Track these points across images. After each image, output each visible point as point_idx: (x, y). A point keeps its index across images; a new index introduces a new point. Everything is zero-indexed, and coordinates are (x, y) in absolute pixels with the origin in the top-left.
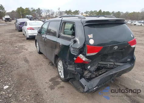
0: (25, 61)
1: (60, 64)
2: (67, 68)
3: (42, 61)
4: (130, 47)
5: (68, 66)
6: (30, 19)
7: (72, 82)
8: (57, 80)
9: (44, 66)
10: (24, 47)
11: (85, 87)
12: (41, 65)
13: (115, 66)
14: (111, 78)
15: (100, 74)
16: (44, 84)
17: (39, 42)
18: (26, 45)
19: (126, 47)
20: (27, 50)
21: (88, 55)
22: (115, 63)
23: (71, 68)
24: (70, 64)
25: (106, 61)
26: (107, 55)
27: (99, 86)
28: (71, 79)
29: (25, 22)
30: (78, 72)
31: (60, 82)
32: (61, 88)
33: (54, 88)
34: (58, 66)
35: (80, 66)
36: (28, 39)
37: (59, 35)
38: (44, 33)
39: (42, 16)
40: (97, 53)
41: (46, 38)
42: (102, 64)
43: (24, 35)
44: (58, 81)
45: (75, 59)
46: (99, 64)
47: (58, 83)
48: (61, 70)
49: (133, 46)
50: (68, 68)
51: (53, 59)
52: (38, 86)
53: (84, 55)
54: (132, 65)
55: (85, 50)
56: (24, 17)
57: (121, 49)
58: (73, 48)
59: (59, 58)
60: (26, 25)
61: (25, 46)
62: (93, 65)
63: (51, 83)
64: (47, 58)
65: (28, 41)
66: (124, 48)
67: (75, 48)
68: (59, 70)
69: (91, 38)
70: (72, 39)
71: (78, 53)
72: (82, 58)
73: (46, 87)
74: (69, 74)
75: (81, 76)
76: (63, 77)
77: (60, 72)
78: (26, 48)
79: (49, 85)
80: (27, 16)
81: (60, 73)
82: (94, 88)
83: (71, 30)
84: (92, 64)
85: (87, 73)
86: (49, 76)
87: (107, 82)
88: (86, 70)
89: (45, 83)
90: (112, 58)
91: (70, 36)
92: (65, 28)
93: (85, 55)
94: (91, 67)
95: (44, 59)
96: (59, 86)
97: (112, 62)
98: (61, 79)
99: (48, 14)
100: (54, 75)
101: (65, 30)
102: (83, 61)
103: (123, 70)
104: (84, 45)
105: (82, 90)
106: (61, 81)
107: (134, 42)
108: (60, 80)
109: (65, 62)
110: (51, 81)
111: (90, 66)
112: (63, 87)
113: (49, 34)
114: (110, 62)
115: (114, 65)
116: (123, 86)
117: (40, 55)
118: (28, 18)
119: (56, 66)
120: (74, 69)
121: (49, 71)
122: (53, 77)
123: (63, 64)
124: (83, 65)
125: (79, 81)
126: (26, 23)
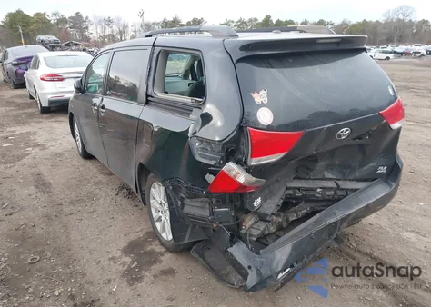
0: (37, 187)
1: (157, 194)
2: (182, 208)
3: (96, 184)
4: (387, 127)
5: (187, 201)
6: (52, 48)
7: (202, 256)
8: (149, 248)
9: (101, 201)
10: (32, 138)
11: (249, 271)
12: (92, 197)
13: (339, 193)
14: (330, 234)
15: (291, 219)
16: (106, 263)
17: (83, 121)
18: (41, 132)
19: (375, 128)
20: (42, 147)
21: (254, 162)
22: (340, 183)
23: (196, 208)
24: (193, 196)
25: (309, 179)
26: (314, 159)
27: (295, 264)
28: (196, 242)
29: (31, 58)
30: (221, 223)
31: (162, 254)
32: (164, 277)
33: (139, 279)
34: (151, 201)
35: (227, 201)
36: (45, 111)
37: (147, 96)
38: (95, 92)
39: (91, 36)
40: (284, 154)
41: (103, 107)
42: (299, 189)
43: (31, 98)
44: (152, 253)
45: (210, 178)
46: (288, 189)
47: (153, 258)
48: (160, 214)
49: (395, 126)
50: (187, 209)
51: (130, 177)
52: (84, 275)
53: (242, 163)
54: (394, 185)
55: (243, 148)
56: (30, 40)
57: (360, 138)
58: (202, 140)
59: (151, 175)
60: (36, 66)
61: (35, 133)
62: (272, 194)
63: (128, 259)
64: (110, 174)
65: (46, 118)
66: (368, 132)
67: (209, 142)
68: (154, 215)
69: (263, 105)
70: (194, 110)
71: (222, 159)
72: (235, 176)
73: (113, 277)
74: (189, 230)
75: (232, 236)
76: (170, 237)
77: (159, 219)
78: (40, 140)
79: (121, 268)
80: (42, 37)
81: (158, 225)
82: (280, 275)
83: (185, 77)
84: (267, 192)
85: (251, 223)
86: (122, 236)
87: (319, 249)
88: (247, 212)
89: (110, 259)
90: (329, 167)
91: (187, 100)
92: (168, 72)
93: (245, 163)
94: (264, 200)
95: (101, 177)
96: (156, 268)
97: (330, 179)
98: (163, 243)
99: (108, 31)
100: (139, 231)
101: (167, 80)
102: (240, 184)
103: (367, 206)
104: (241, 128)
105: (235, 278)
106: (163, 250)
107: (398, 113)
108: (159, 249)
109: (176, 189)
110: (127, 251)
111: (259, 200)
112: (169, 272)
113: (113, 94)
114: (324, 179)
115: (335, 190)
116: (367, 254)
117: (89, 163)
118: (42, 43)
119: (144, 201)
120: (206, 213)
121: (121, 218)
122: (133, 237)
123: (168, 196)
124: (237, 198)
125: (226, 251)
126: (37, 58)
